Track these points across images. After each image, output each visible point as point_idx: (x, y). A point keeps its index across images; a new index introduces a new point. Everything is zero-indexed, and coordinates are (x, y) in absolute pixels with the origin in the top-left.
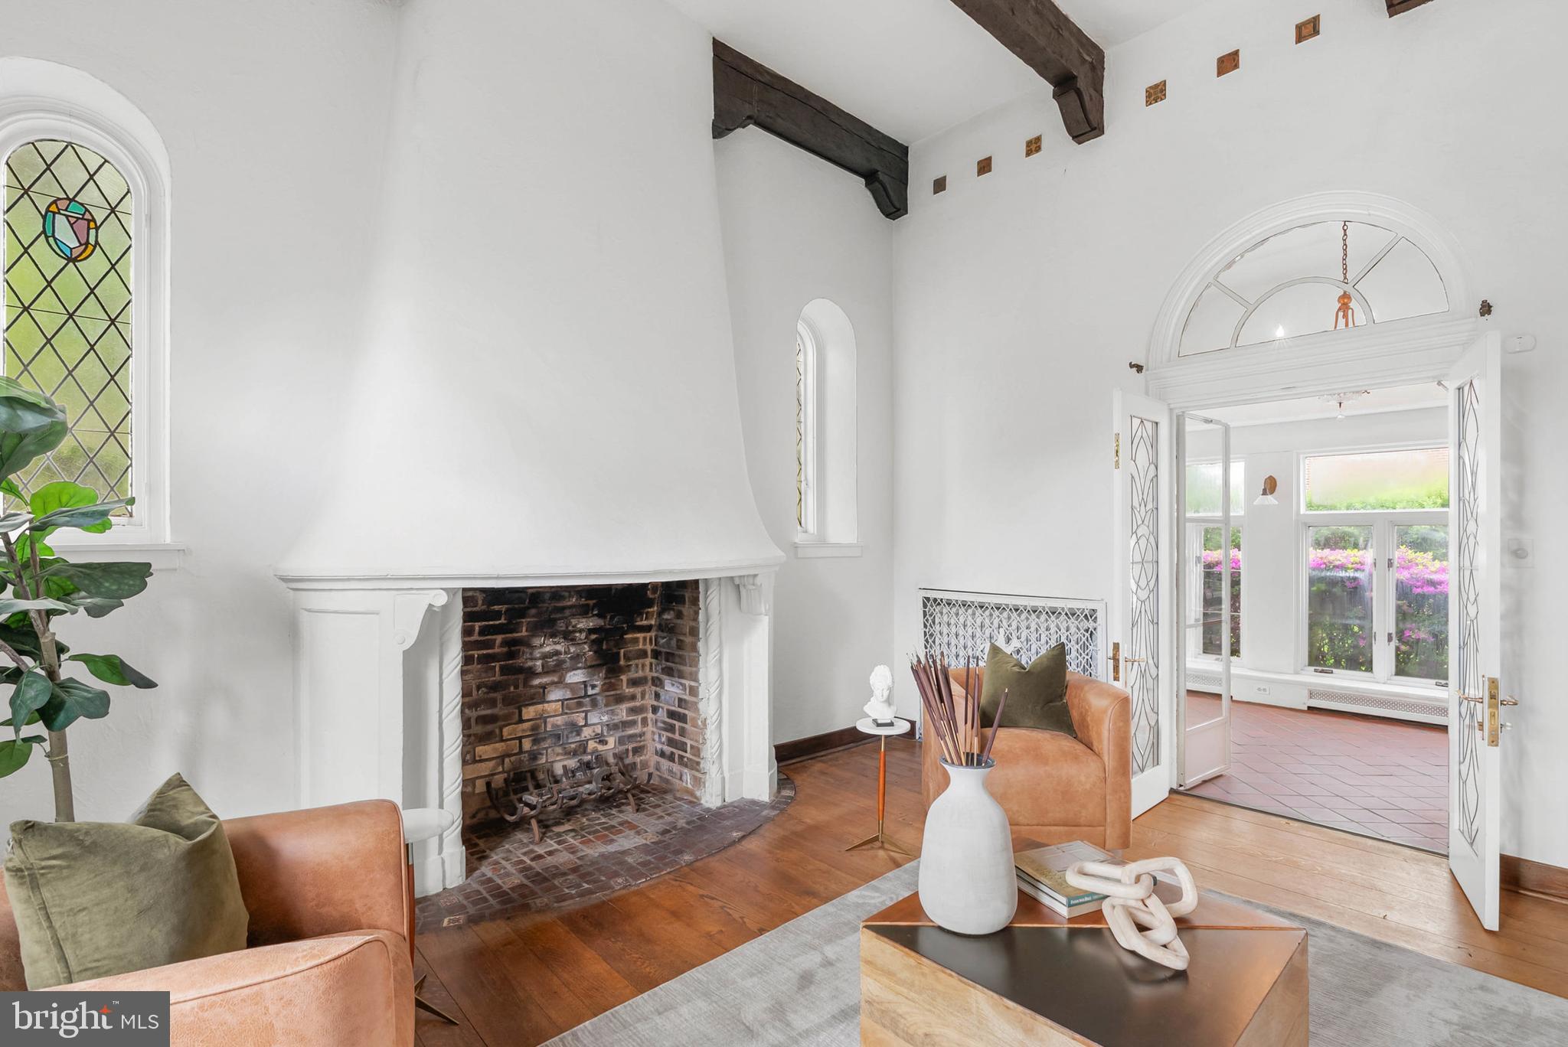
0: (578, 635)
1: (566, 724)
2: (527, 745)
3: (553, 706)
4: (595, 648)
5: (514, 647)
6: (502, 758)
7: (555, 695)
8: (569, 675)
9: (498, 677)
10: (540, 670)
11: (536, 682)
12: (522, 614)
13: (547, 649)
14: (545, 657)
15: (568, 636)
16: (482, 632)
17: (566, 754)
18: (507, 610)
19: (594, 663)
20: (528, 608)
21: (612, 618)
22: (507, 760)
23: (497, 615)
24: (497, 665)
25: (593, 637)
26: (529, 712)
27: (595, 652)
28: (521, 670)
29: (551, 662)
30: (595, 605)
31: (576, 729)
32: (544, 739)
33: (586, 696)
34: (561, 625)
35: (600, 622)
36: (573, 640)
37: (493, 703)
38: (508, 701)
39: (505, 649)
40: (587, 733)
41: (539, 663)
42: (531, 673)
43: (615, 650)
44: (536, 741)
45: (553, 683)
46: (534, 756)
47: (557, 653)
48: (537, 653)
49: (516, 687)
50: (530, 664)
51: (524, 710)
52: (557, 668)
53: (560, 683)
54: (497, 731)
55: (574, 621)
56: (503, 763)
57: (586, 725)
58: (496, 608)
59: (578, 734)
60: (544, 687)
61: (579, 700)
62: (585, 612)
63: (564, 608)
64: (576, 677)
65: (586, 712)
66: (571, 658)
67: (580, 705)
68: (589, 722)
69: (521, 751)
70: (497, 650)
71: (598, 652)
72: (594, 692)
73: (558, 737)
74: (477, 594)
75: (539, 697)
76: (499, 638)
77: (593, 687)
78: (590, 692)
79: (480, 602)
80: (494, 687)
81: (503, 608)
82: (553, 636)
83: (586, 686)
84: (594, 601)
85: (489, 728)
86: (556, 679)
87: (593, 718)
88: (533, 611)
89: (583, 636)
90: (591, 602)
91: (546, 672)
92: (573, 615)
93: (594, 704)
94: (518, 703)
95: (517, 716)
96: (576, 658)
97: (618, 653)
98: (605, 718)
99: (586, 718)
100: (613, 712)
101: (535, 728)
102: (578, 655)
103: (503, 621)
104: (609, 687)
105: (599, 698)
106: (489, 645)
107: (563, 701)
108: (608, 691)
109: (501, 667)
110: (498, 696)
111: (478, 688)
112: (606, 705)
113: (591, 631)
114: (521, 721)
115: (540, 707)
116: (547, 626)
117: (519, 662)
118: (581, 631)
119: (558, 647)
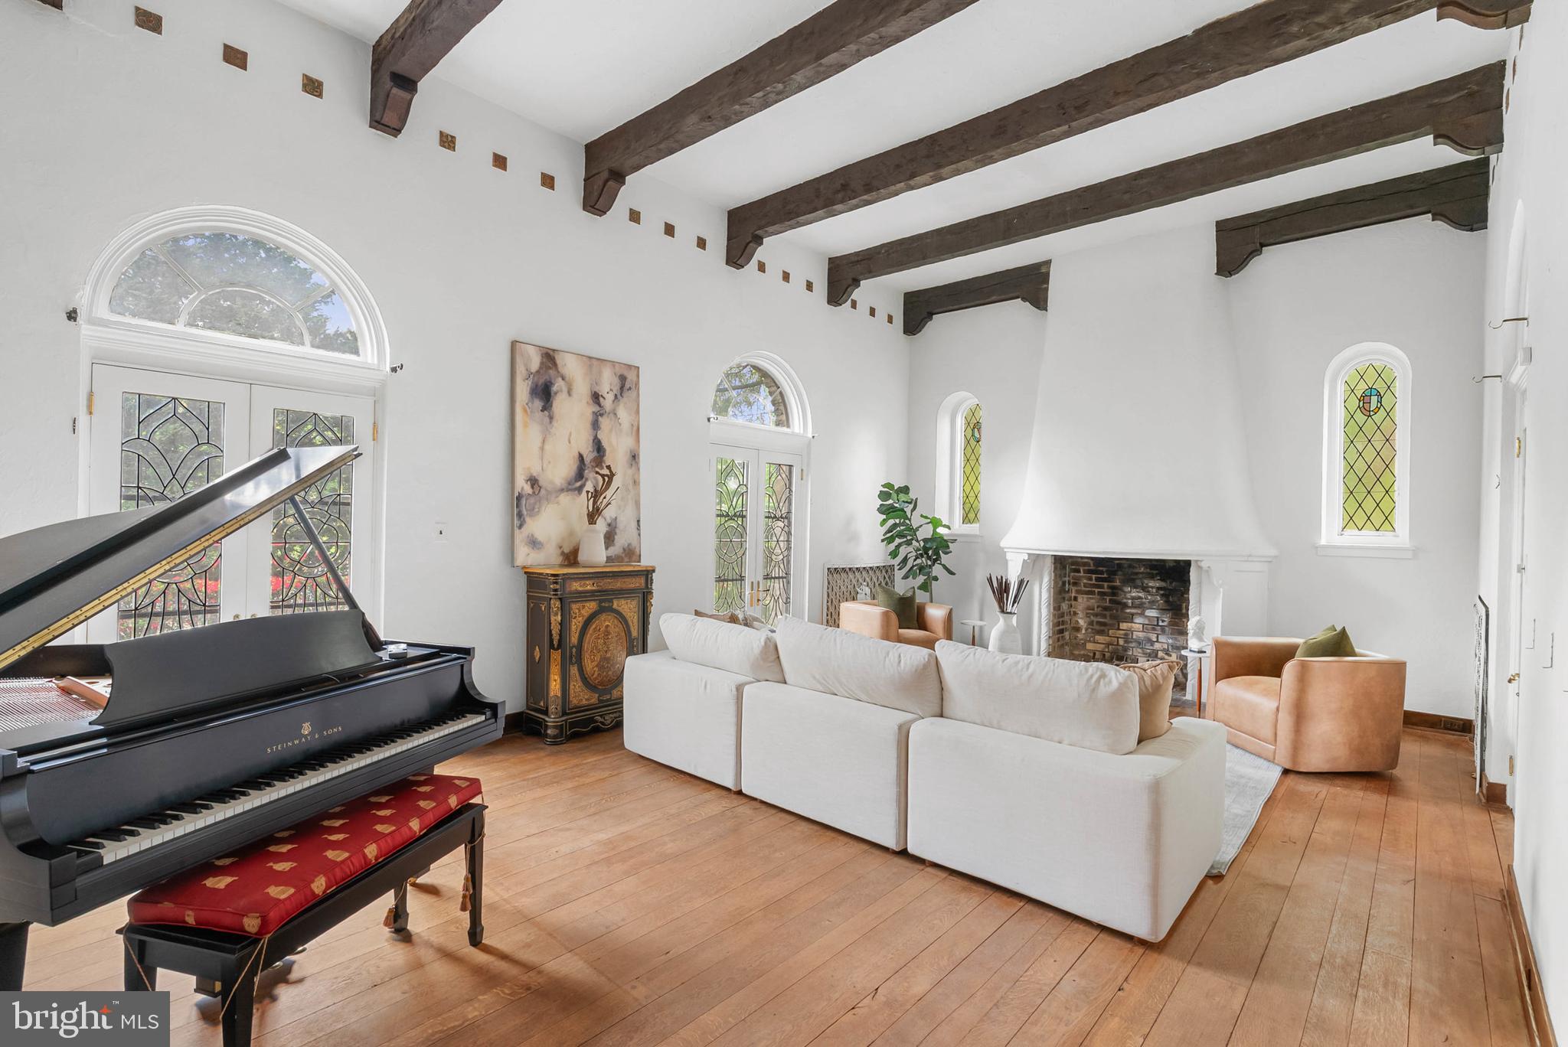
0: (1150, 589)
1: (1145, 637)
2: (1121, 642)
3: (1138, 626)
4: (1164, 599)
5: (1114, 591)
6: (1108, 645)
7: (1139, 620)
8: (1147, 611)
9: (1108, 604)
10: (1130, 605)
11: (1128, 611)
12: (1114, 573)
13: (1134, 594)
14: (1133, 598)
15: (1145, 589)
16: (1097, 579)
17: (1144, 654)
18: (1107, 571)
19: (1164, 608)
20: (1117, 571)
21: (1171, 583)
22: (1110, 647)
23: (1102, 573)
24: (1108, 598)
25: (1162, 592)
26: (1124, 626)
27: (1166, 602)
28: (1119, 603)
29: (1137, 602)
30: (1157, 574)
31: (1152, 643)
32: (1131, 642)
33: (1158, 625)
34: (1138, 582)
35: (1163, 584)
36: (1148, 592)
37: (1104, 616)
38: (1113, 617)
39: (1110, 591)
40: (1157, 646)
41: (1130, 601)
42: (1125, 606)
43: (1178, 603)
44: (1126, 642)
45: (1137, 614)
46: (1125, 649)
47: (1140, 598)
48: (1128, 596)
49: (1117, 611)
50: (1125, 601)
51: (1121, 624)
52: (1141, 606)
53: (1142, 614)
54: (1106, 630)
55: (1146, 581)
56: (1108, 648)
57: (1157, 641)
58: (1101, 568)
59: (1152, 645)
60: (1133, 615)
61: (1153, 626)
62: (1152, 577)
63: (1137, 574)
64: (1152, 613)
65: (1158, 635)
66: (1149, 602)
67: (1154, 629)
68: (1160, 640)
69: (1118, 644)
70: (1106, 590)
71: (1167, 602)
72: (1163, 624)
73: (1139, 643)
74: (1090, 561)
75: (1130, 619)
76: (1106, 584)
77: (1163, 621)
78: (1160, 624)
79: (1092, 565)
80: (1105, 609)
81: (1104, 569)
82: (1135, 587)
83: (1158, 620)
84: (1157, 572)
85: (1102, 628)
86: (1139, 612)
87: (1162, 639)
88: (1120, 573)
89: (1154, 590)
90: (1155, 572)
91: (1134, 606)
92: (1145, 578)
93: (1163, 631)
94: (1118, 620)
95: (1117, 626)
96: (1152, 602)
97: (1181, 605)
98: (1170, 641)
99: (1158, 637)
100: (1176, 639)
101: (1126, 635)
102: (1153, 601)
103: (1105, 576)
104: (1171, 624)
105: (1167, 629)
106: (1102, 587)
107: (1143, 625)
108: (1172, 625)
109: (1110, 600)
110: (1108, 613)
111: (1098, 607)
112: (1171, 634)
113: (1159, 589)
114: (1119, 629)
115: (1130, 624)
116: (1131, 581)
117: (1118, 598)
118: (1152, 587)
119: (1140, 595)
